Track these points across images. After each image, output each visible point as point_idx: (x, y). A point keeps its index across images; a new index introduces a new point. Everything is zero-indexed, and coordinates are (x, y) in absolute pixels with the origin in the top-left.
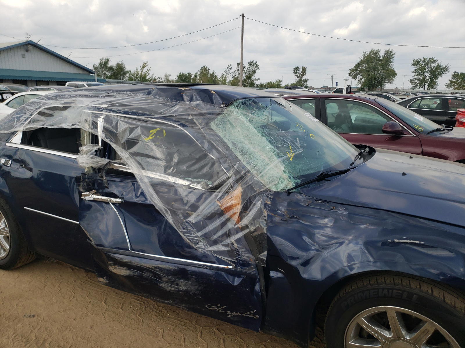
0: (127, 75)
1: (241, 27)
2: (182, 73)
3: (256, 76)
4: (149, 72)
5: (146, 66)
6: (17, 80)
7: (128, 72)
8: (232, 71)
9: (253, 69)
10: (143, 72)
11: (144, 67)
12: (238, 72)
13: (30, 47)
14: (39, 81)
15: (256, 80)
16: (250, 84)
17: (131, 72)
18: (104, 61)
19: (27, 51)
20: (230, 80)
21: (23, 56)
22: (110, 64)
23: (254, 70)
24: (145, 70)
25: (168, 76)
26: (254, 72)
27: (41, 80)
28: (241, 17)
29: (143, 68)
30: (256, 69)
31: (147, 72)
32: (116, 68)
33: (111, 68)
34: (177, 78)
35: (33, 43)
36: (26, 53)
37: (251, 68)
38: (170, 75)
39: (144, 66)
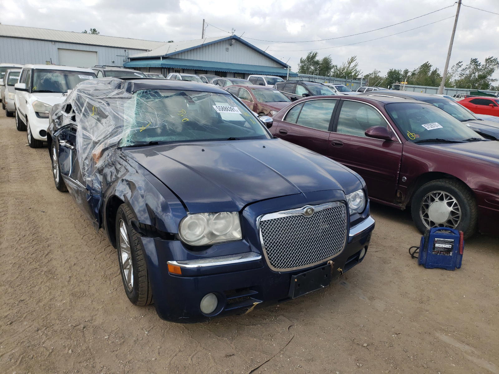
0: (332, 70)
1: (455, 17)
2: (393, 70)
3: (494, 76)
4: (356, 67)
5: (354, 61)
6: (218, 72)
7: (333, 66)
8: (460, 69)
9: (491, 66)
10: (350, 67)
11: (352, 62)
12: (468, 70)
13: (233, 41)
14: (236, 73)
15: (492, 80)
16: (482, 85)
17: (338, 67)
18: (312, 55)
19: (231, 45)
20: (455, 80)
21: (227, 49)
22: (317, 58)
23: (493, 69)
24: (352, 65)
25: (377, 72)
26: (492, 71)
27: (238, 72)
28: (457, 5)
29: (350, 63)
30: (494, 67)
31: (354, 67)
32: (322, 62)
33: (317, 63)
34: (387, 76)
35: (236, 38)
36: (230, 47)
37: (488, 66)
38: (380, 72)
39: (352, 60)
